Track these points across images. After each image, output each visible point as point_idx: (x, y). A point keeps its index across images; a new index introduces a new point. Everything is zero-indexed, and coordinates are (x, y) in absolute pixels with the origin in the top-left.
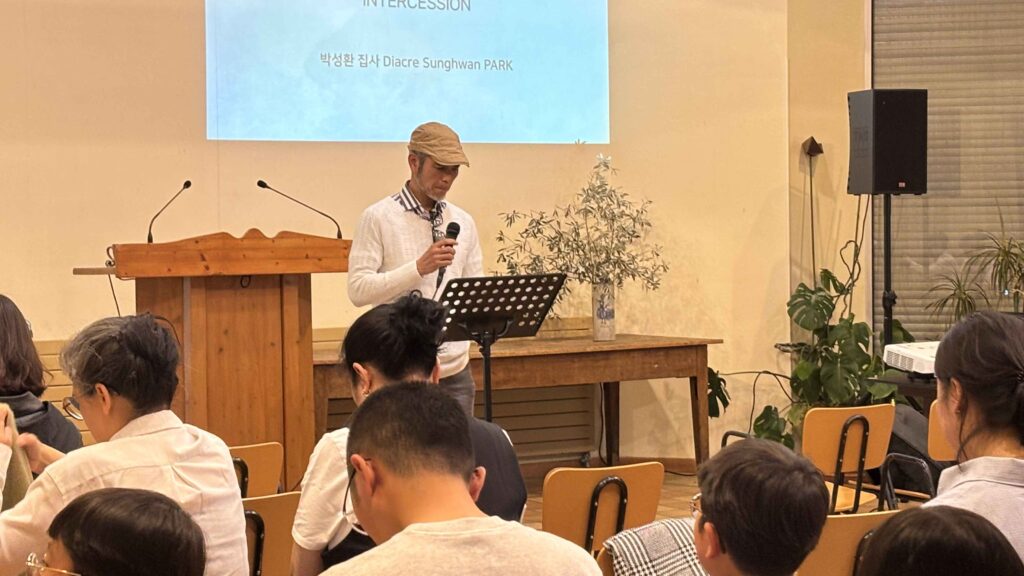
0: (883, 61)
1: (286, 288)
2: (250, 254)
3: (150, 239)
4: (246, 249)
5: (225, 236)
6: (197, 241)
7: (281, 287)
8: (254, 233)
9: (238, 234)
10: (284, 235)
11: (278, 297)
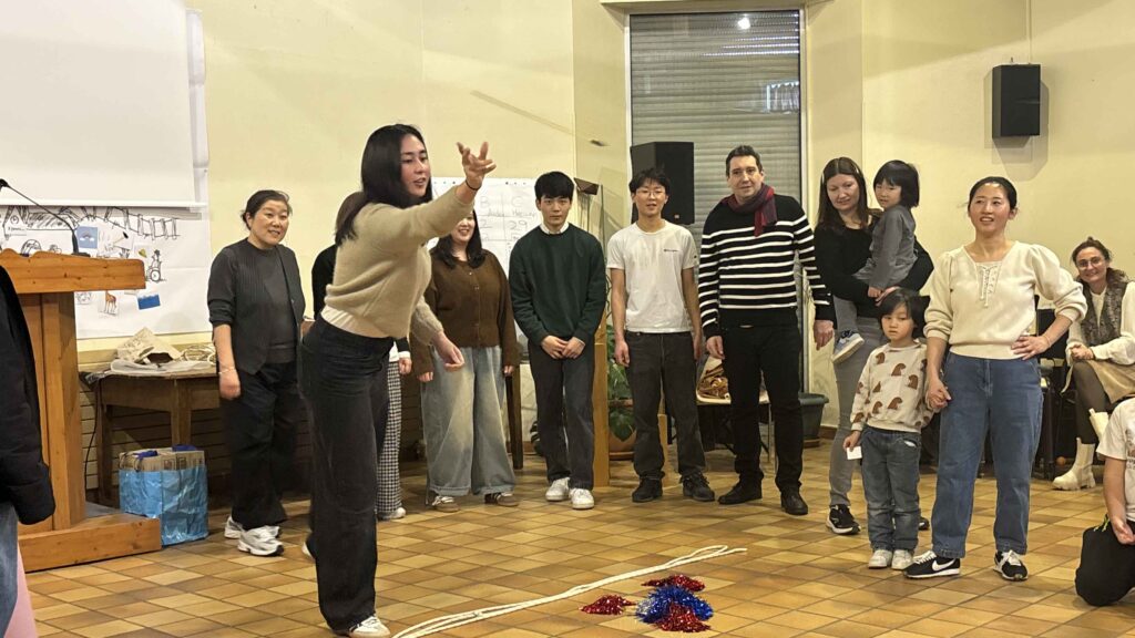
0: (639, 119)
1: (45, 306)
7: (41, 304)
8: (8, 253)
10: (40, 255)
11: (38, 314)
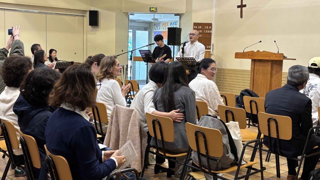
2: (257, 55)
3: (244, 52)
4: (257, 54)
5: (253, 51)
6: (248, 52)
8: (258, 51)
9: (255, 51)
10: (264, 51)
